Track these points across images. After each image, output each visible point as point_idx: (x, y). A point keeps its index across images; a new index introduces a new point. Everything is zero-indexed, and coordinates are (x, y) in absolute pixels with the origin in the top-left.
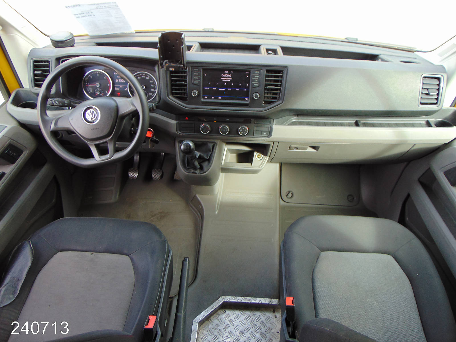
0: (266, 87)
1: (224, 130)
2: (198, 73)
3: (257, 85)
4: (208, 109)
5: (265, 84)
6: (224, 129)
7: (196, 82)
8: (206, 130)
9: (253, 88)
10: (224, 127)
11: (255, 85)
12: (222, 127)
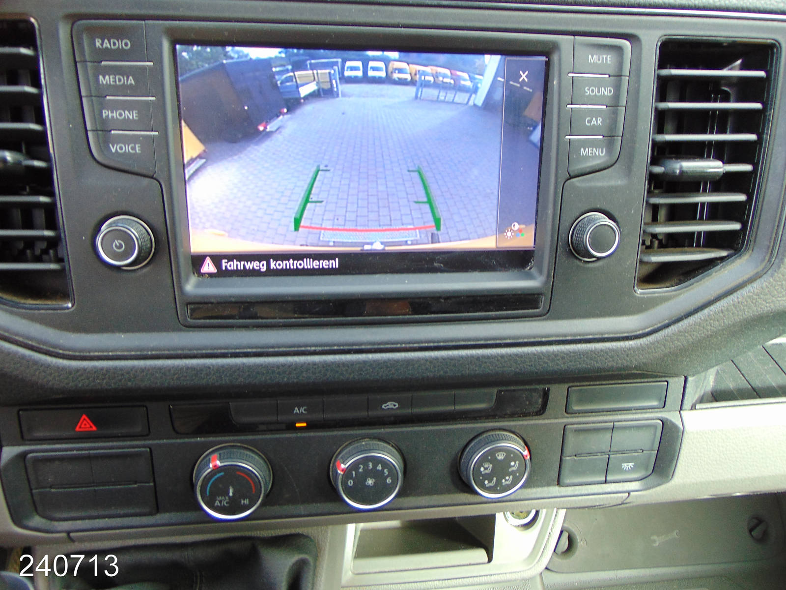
0: (658, 170)
1: (370, 482)
2: (138, 73)
3: (597, 152)
4: (247, 355)
5: (655, 144)
6: (368, 474)
7: (128, 149)
8: (239, 495)
9: (571, 178)
10: (365, 461)
11: (587, 158)
12: (355, 466)
